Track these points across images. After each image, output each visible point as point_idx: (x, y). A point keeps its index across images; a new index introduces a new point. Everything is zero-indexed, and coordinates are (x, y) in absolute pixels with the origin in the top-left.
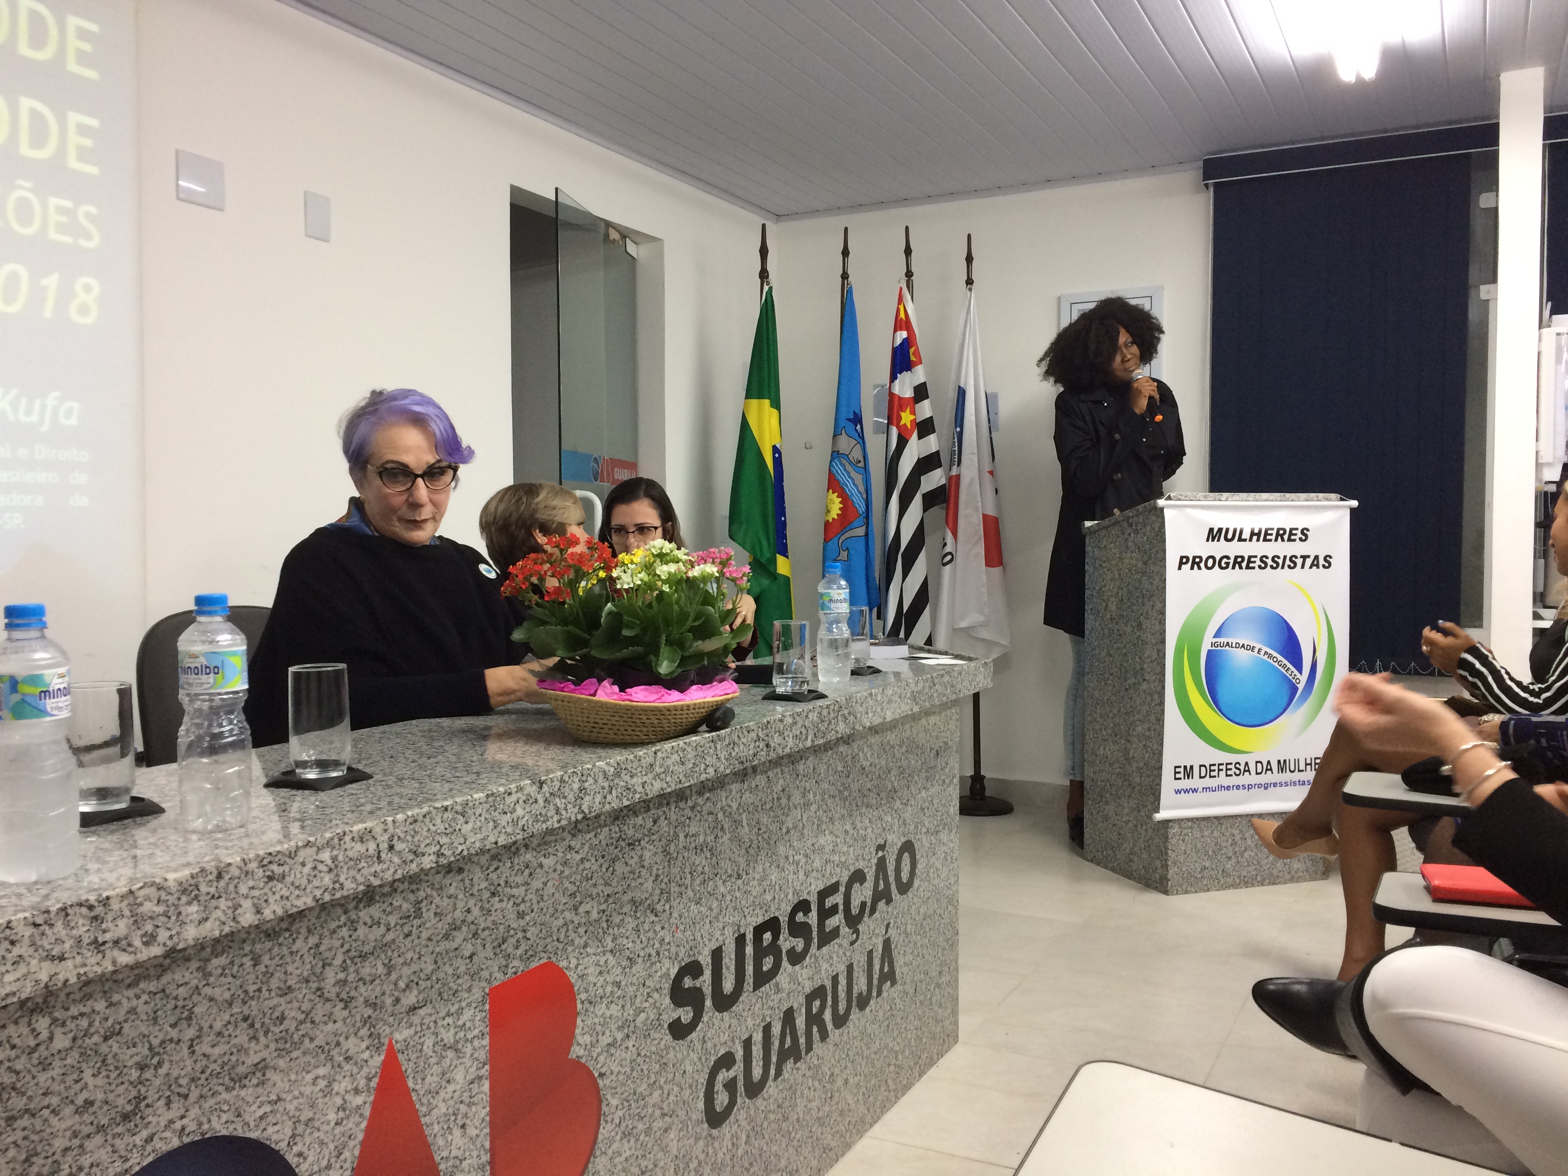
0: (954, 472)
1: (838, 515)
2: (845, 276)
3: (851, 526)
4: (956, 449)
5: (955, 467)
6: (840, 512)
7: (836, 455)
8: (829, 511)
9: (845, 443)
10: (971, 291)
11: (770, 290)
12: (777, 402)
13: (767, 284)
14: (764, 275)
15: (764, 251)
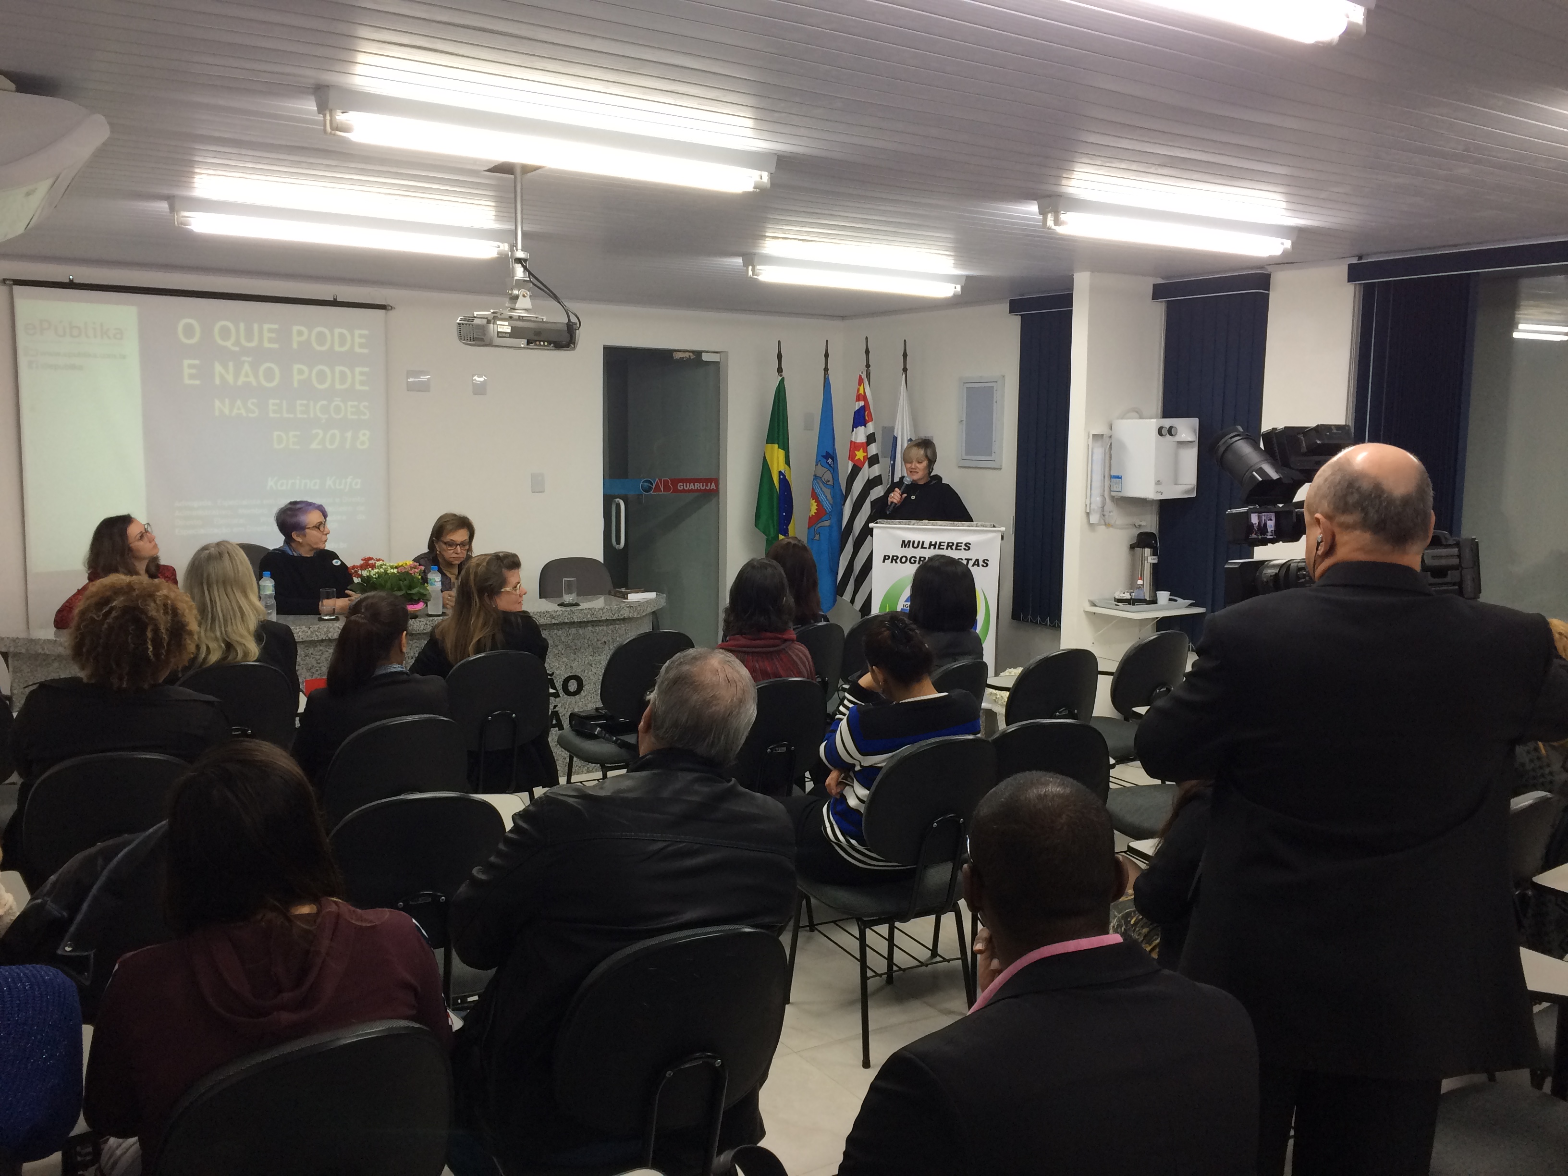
1: (815, 513)
2: (826, 370)
3: (820, 521)
6: (816, 511)
7: (815, 477)
8: (811, 511)
9: (821, 470)
10: (904, 376)
11: (783, 380)
12: (785, 447)
13: (781, 376)
14: (780, 370)
15: (780, 356)
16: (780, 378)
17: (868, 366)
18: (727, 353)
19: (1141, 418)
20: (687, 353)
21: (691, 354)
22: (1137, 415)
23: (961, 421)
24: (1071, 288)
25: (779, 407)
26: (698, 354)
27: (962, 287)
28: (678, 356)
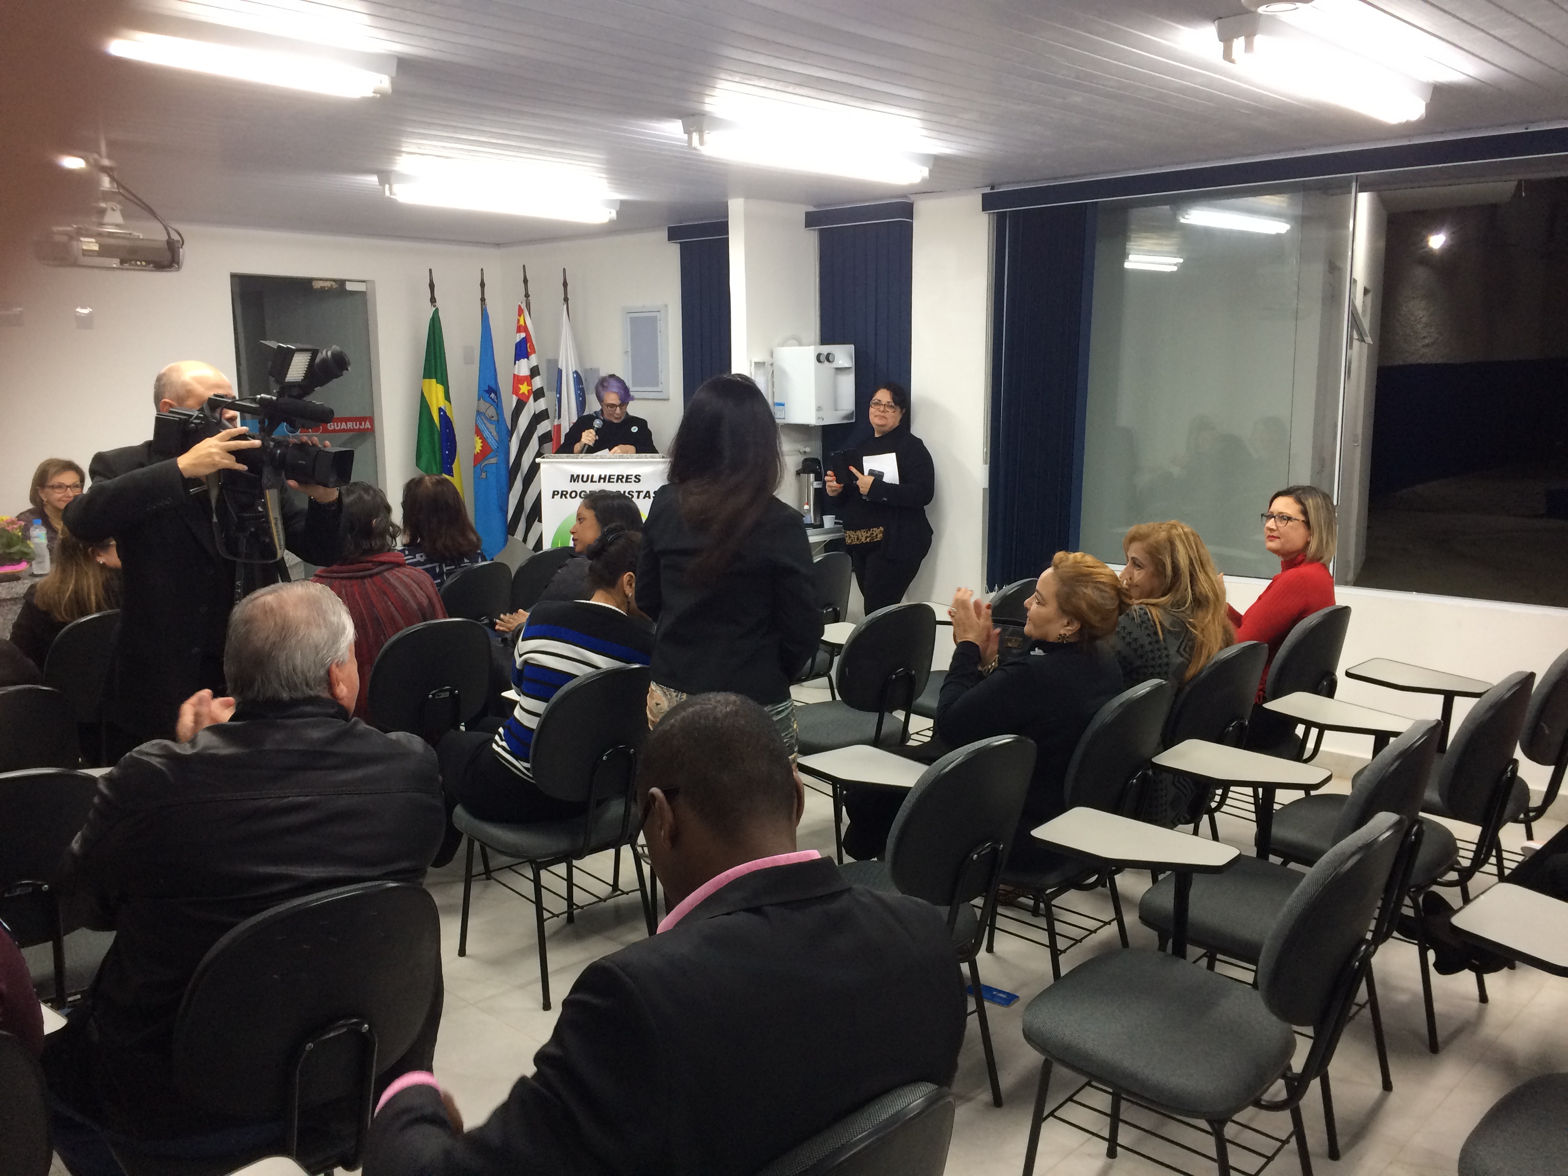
0: (556, 423)
1: (480, 450)
2: (483, 300)
3: (486, 458)
4: (557, 408)
5: (556, 420)
6: (481, 448)
7: (479, 413)
8: (475, 448)
9: (484, 406)
10: (565, 306)
11: (437, 311)
12: (443, 381)
13: (435, 306)
14: (433, 300)
15: (432, 286)
16: (434, 309)
17: (527, 295)
18: (373, 282)
19: (800, 344)
20: (328, 282)
21: (333, 283)
22: (795, 342)
23: (627, 352)
24: (727, 216)
25: (434, 339)
26: (342, 283)
27: (618, 213)
28: (317, 285)
